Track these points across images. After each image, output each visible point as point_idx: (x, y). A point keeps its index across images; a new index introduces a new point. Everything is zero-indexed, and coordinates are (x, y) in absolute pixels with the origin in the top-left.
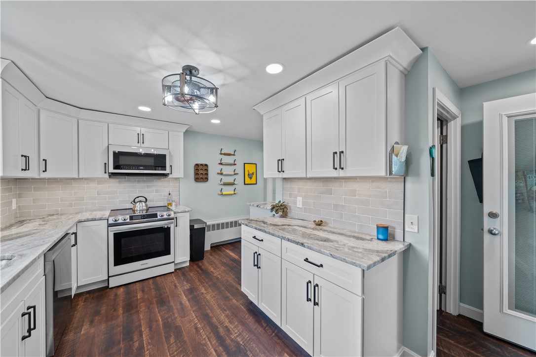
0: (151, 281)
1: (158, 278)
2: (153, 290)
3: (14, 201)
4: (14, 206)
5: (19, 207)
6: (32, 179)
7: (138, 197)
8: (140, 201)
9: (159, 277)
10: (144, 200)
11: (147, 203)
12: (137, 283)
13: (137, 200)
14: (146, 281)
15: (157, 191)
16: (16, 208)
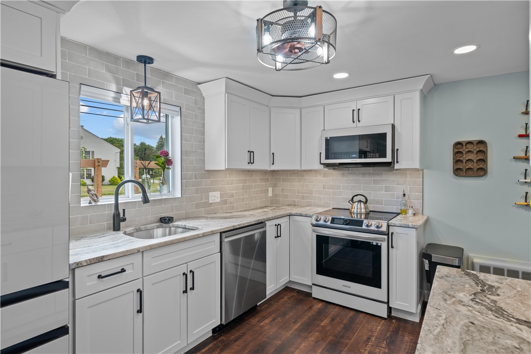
0: (352, 313)
1: (361, 315)
2: (342, 326)
3: (270, 189)
4: (270, 194)
5: (275, 195)
6: (281, 171)
7: (357, 195)
8: (360, 201)
9: (364, 315)
10: (364, 200)
11: (368, 204)
12: (338, 307)
13: (356, 199)
14: (347, 311)
15: (387, 189)
16: (271, 195)
